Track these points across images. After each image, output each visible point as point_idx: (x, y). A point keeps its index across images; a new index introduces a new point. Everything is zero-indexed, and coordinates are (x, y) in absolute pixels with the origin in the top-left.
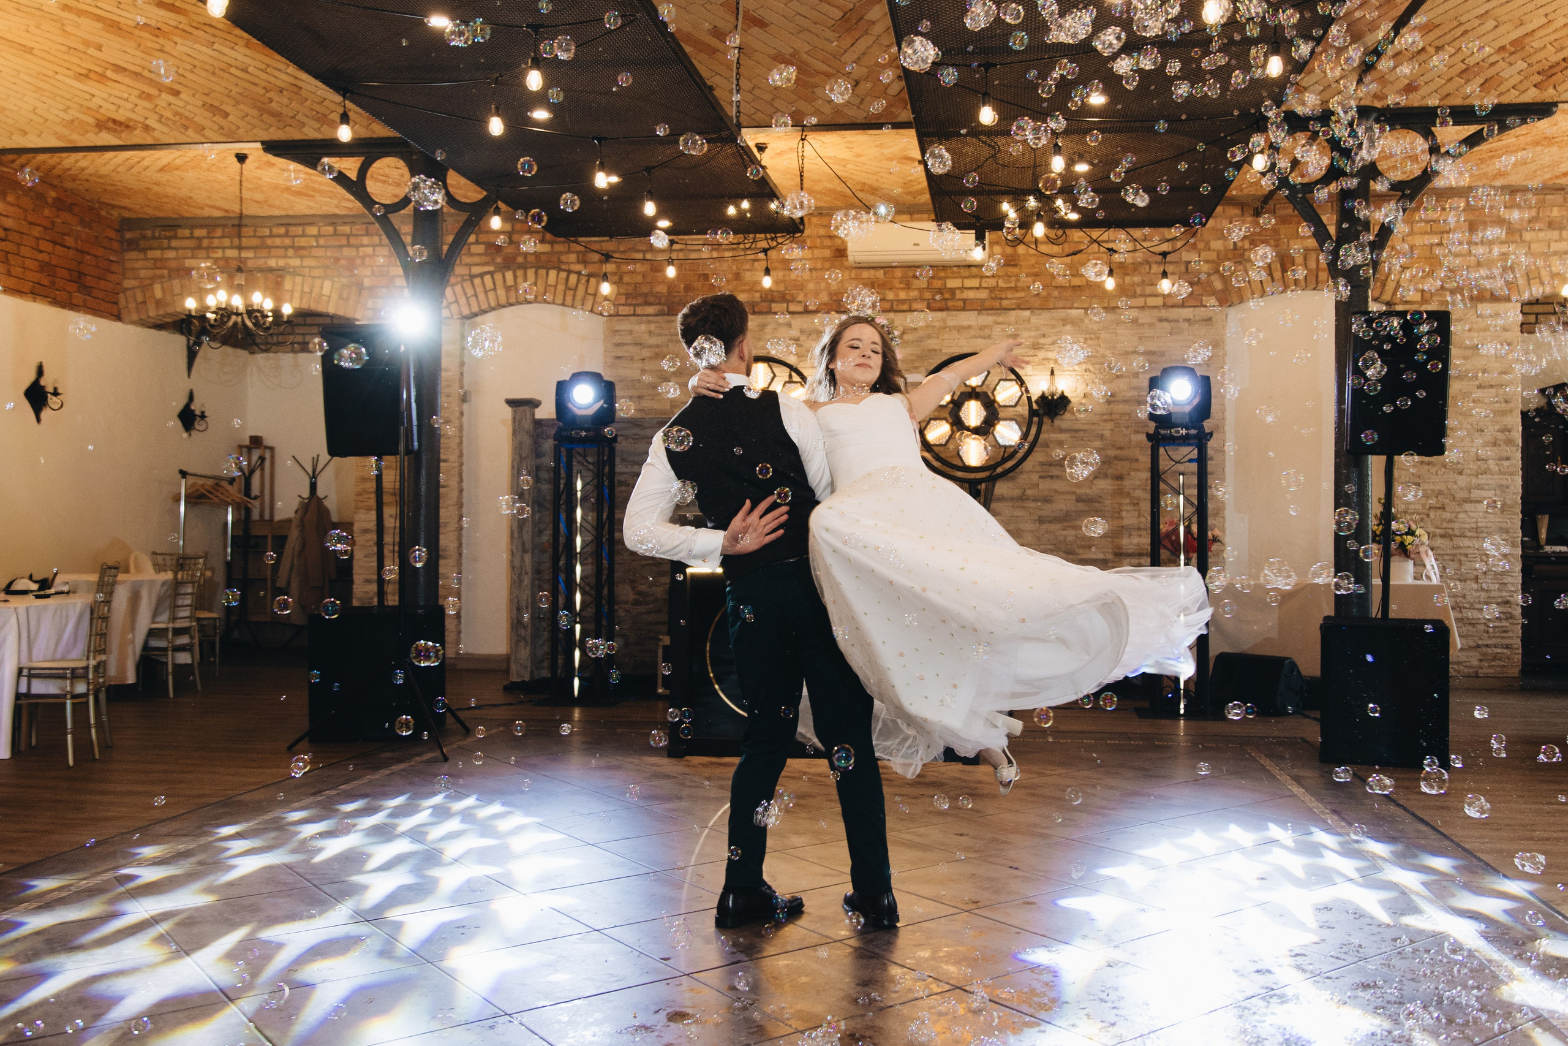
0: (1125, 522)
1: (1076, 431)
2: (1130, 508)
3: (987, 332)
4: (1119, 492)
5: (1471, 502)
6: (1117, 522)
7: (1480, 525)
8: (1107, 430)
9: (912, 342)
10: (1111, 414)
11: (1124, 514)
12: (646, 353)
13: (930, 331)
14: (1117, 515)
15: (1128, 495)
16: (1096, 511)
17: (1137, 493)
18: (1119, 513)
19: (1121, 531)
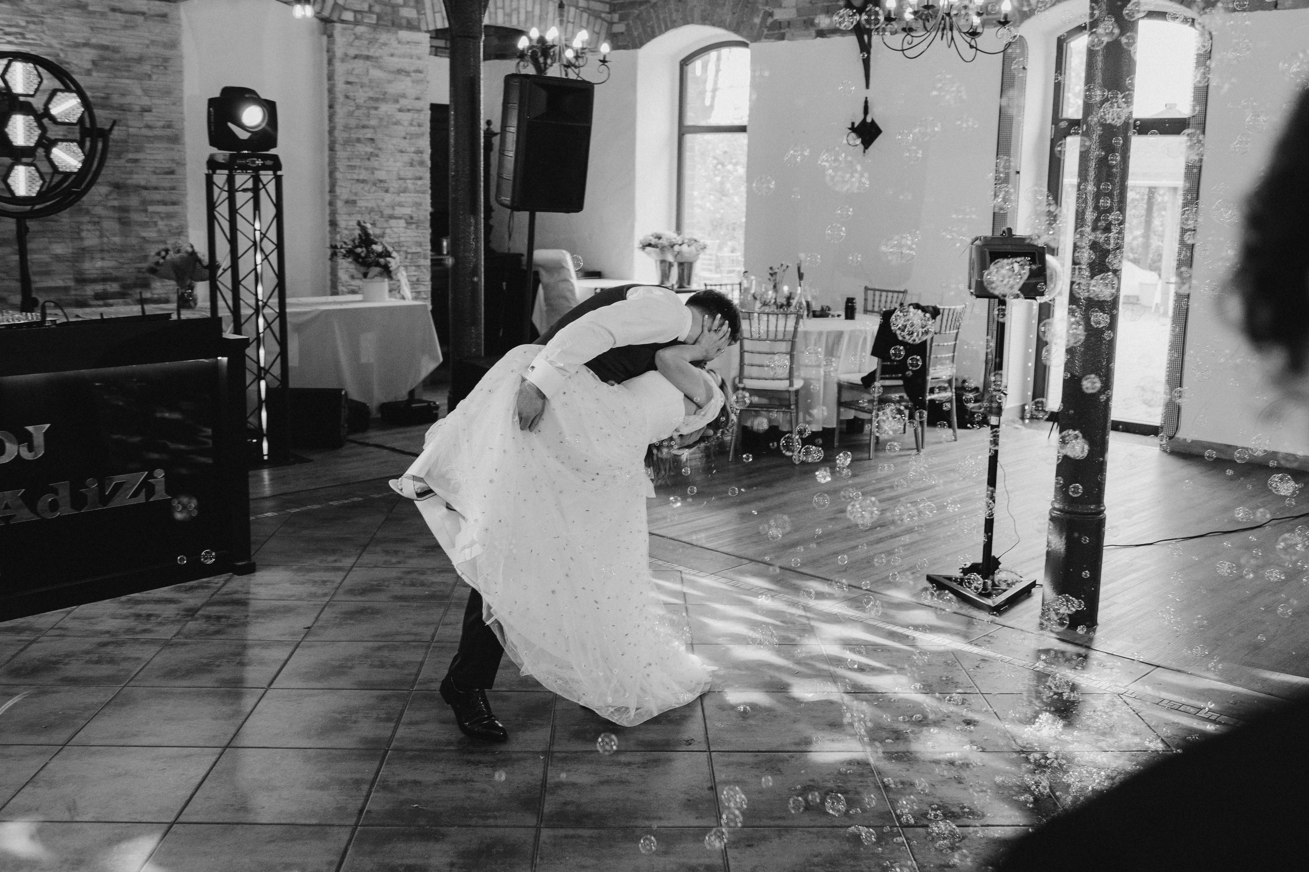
0: (87, 243)
2: (90, 227)
4: (78, 210)
5: (396, 218)
6: (76, 244)
7: (402, 239)
11: (84, 234)
14: (76, 235)
15: (88, 212)
16: (52, 231)
17: (99, 210)
18: (78, 233)
19: (82, 253)
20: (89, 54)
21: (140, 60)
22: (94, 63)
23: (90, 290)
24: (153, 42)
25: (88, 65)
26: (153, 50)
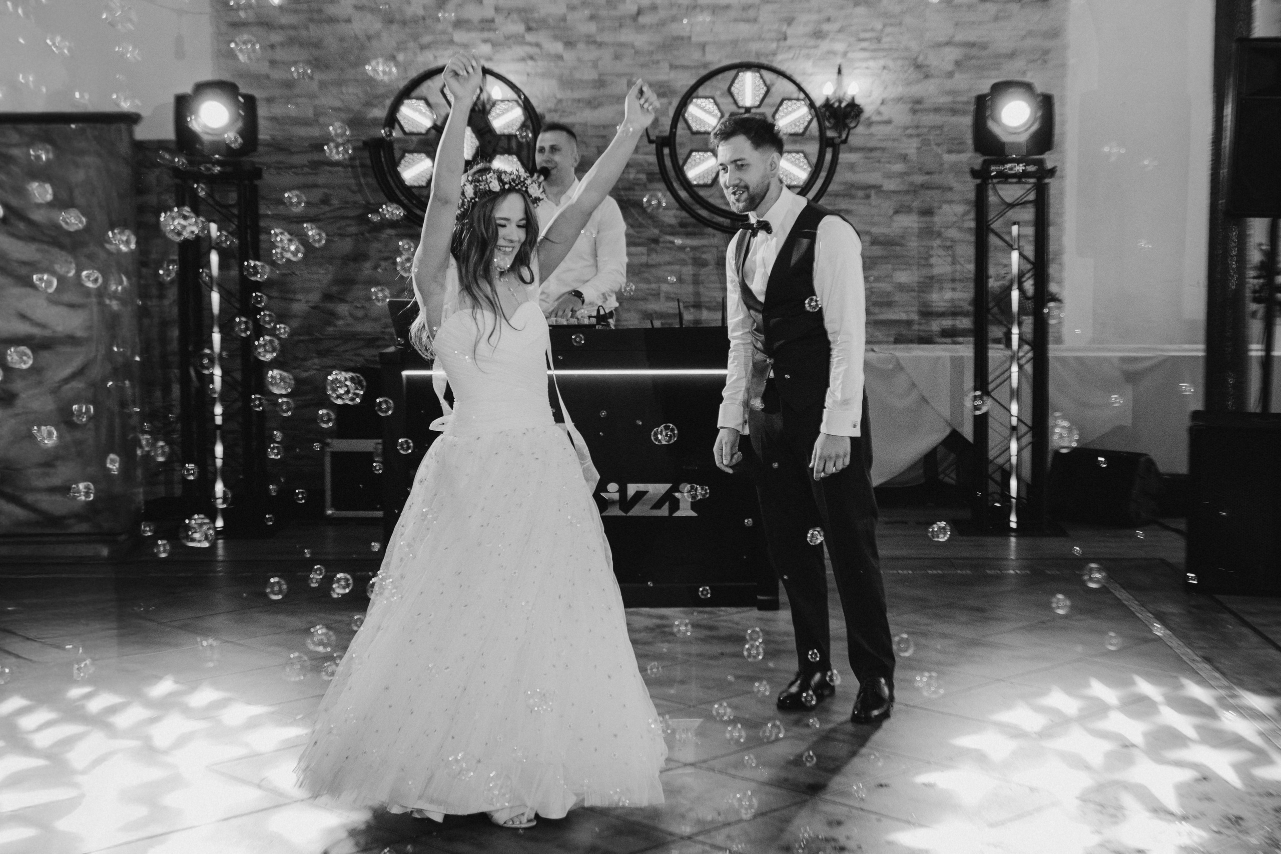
0: (937, 271)
1: (871, 150)
2: (941, 252)
3: (751, 13)
4: (928, 232)
6: (925, 272)
8: (911, 147)
9: (651, 26)
10: (917, 127)
11: (933, 261)
12: (276, 37)
13: (674, 11)
14: (923, 262)
15: (939, 235)
16: (897, 257)
17: (953, 233)
18: (927, 259)
19: (929, 283)
20: (952, 54)
21: (1012, 55)
22: (957, 63)
23: (936, 326)
24: (1030, 33)
25: (950, 67)
26: (1029, 42)
